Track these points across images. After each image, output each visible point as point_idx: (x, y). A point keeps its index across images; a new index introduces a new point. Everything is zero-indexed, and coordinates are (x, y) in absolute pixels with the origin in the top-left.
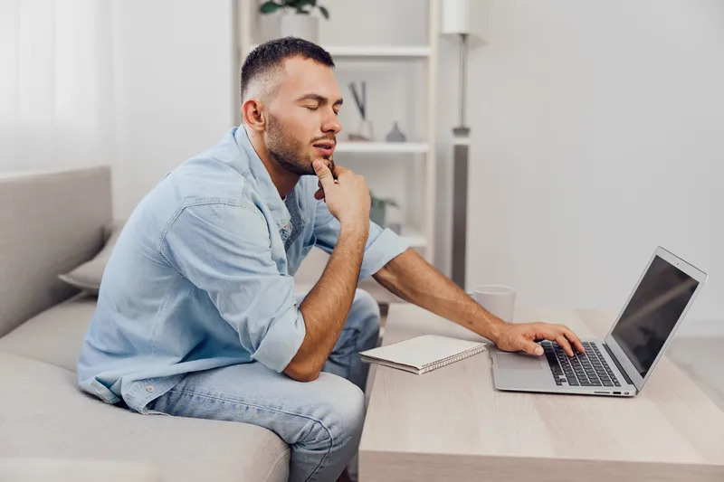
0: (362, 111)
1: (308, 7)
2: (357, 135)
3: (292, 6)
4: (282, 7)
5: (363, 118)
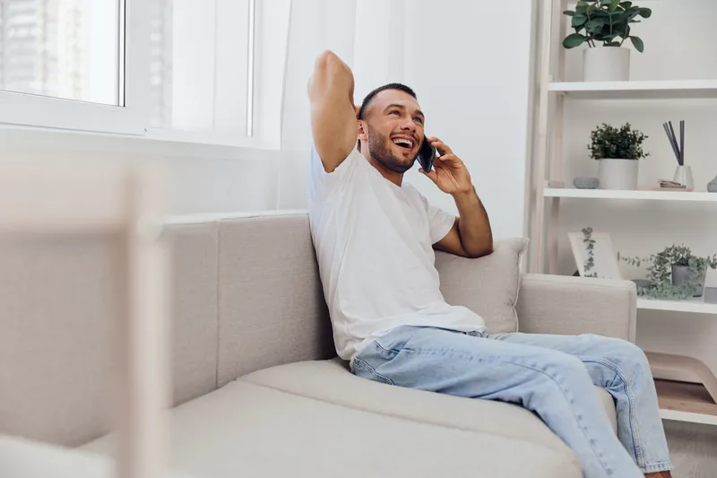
0: (679, 154)
1: (617, 39)
2: (672, 180)
3: (599, 37)
4: (587, 39)
5: (681, 162)
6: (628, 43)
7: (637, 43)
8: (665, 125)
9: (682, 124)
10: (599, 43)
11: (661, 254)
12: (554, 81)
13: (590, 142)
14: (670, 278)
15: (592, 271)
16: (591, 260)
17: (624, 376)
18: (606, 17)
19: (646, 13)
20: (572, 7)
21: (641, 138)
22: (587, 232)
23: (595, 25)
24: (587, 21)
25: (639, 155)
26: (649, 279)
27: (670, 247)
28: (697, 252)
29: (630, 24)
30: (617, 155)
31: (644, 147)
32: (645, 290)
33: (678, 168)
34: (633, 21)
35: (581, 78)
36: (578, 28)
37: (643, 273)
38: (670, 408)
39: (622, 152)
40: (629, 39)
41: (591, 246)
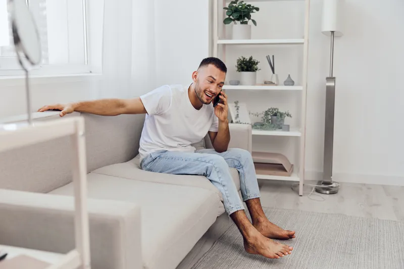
0: (273, 69)
1: (246, 20)
2: (270, 81)
3: (238, 20)
4: (234, 20)
5: (274, 73)
6: (250, 22)
7: (253, 21)
8: (267, 57)
9: (273, 56)
10: (238, 22)
11: (266, 111)
12: (219, 39)
13: (236, 64)
14: (270, 121)
15: (238, 120)
16: (238, 115)
17: (242, 163)
18: (240, 11)
19: (257, 9)
20: (227, 6)
21: (257, 63)
22: (236, 103)
23: (236, 15)
24: (233, 13)
25: (256, 69)
26: (262, 122)
27: (270, 108)
28: (281, 110)
29: (251, 14)
30: (247, 70)
31: (258, 66)
32: (259, 127)
33: (272, 75)
34: (253, 12)
35: (230, 38)
36: (229, 16)
37: (259, 119)
38: (270, 175)
39: (249, 69)
40: (251, 20)
41: (238, 109)
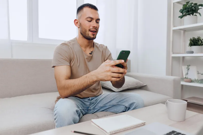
1: (195, 14)
4: (186, 15)
7: (199, 13)
12: (174, 26)
16: (188, 73)
18: (188, 8)
19: (202, 5)
22: (188, 66)
30: (195, 45)
36: (182, 13)
39: (196, 44)
40: (198, 13)
41: (188, 70)
